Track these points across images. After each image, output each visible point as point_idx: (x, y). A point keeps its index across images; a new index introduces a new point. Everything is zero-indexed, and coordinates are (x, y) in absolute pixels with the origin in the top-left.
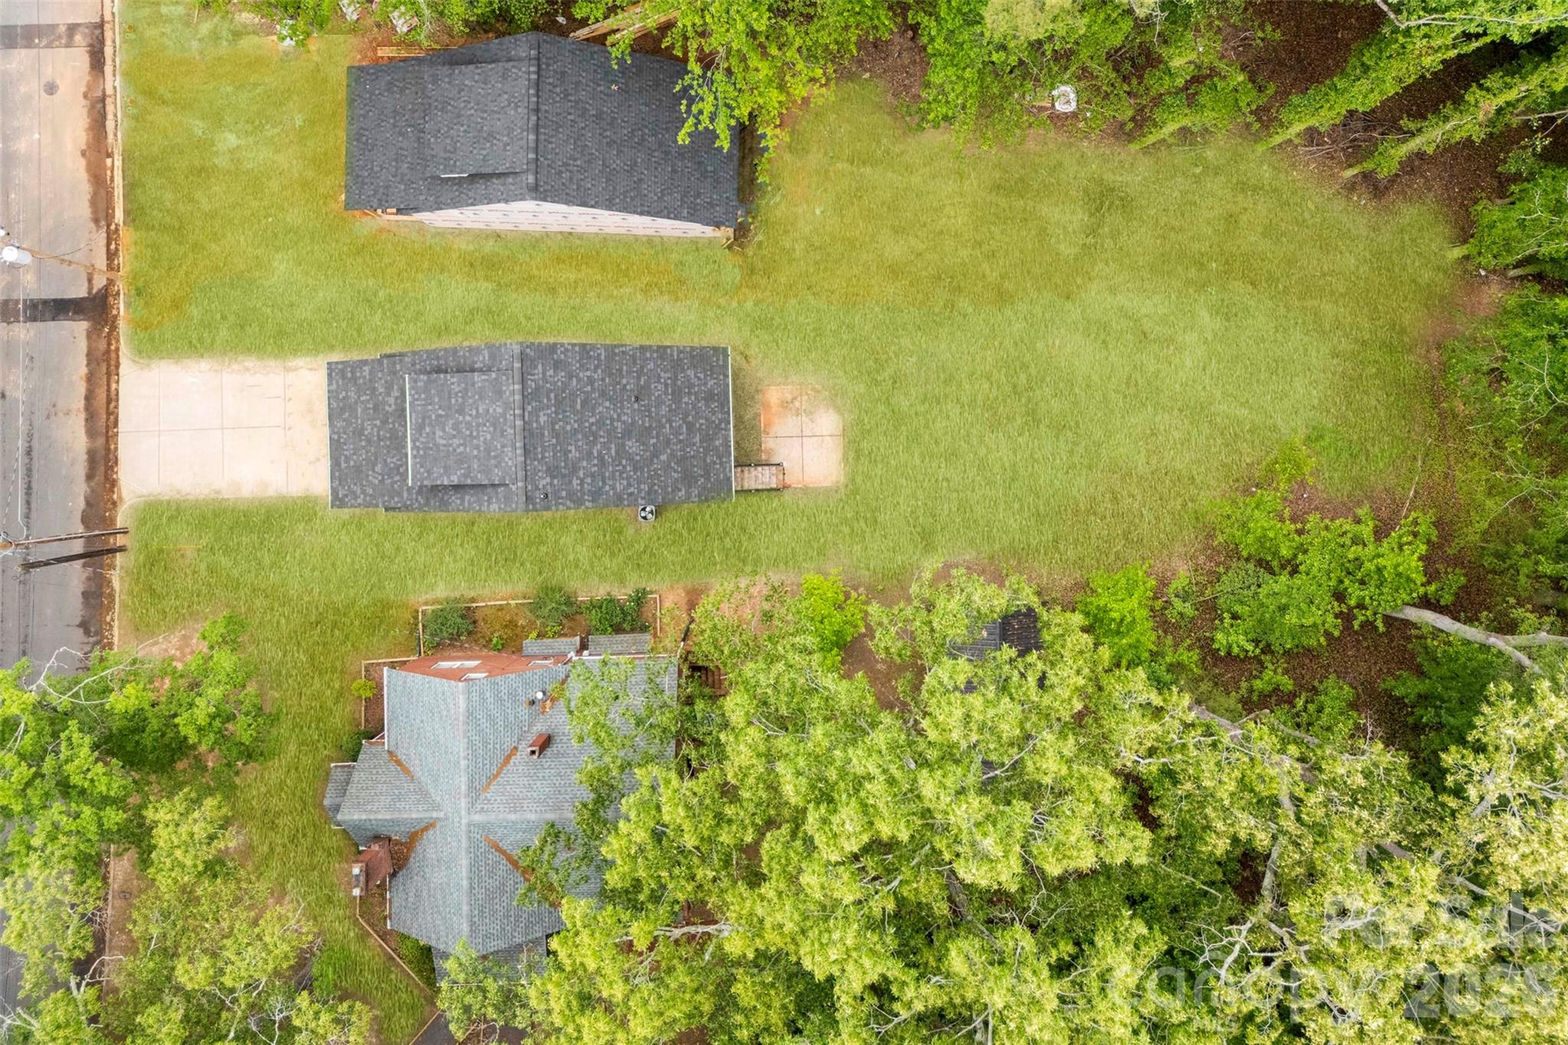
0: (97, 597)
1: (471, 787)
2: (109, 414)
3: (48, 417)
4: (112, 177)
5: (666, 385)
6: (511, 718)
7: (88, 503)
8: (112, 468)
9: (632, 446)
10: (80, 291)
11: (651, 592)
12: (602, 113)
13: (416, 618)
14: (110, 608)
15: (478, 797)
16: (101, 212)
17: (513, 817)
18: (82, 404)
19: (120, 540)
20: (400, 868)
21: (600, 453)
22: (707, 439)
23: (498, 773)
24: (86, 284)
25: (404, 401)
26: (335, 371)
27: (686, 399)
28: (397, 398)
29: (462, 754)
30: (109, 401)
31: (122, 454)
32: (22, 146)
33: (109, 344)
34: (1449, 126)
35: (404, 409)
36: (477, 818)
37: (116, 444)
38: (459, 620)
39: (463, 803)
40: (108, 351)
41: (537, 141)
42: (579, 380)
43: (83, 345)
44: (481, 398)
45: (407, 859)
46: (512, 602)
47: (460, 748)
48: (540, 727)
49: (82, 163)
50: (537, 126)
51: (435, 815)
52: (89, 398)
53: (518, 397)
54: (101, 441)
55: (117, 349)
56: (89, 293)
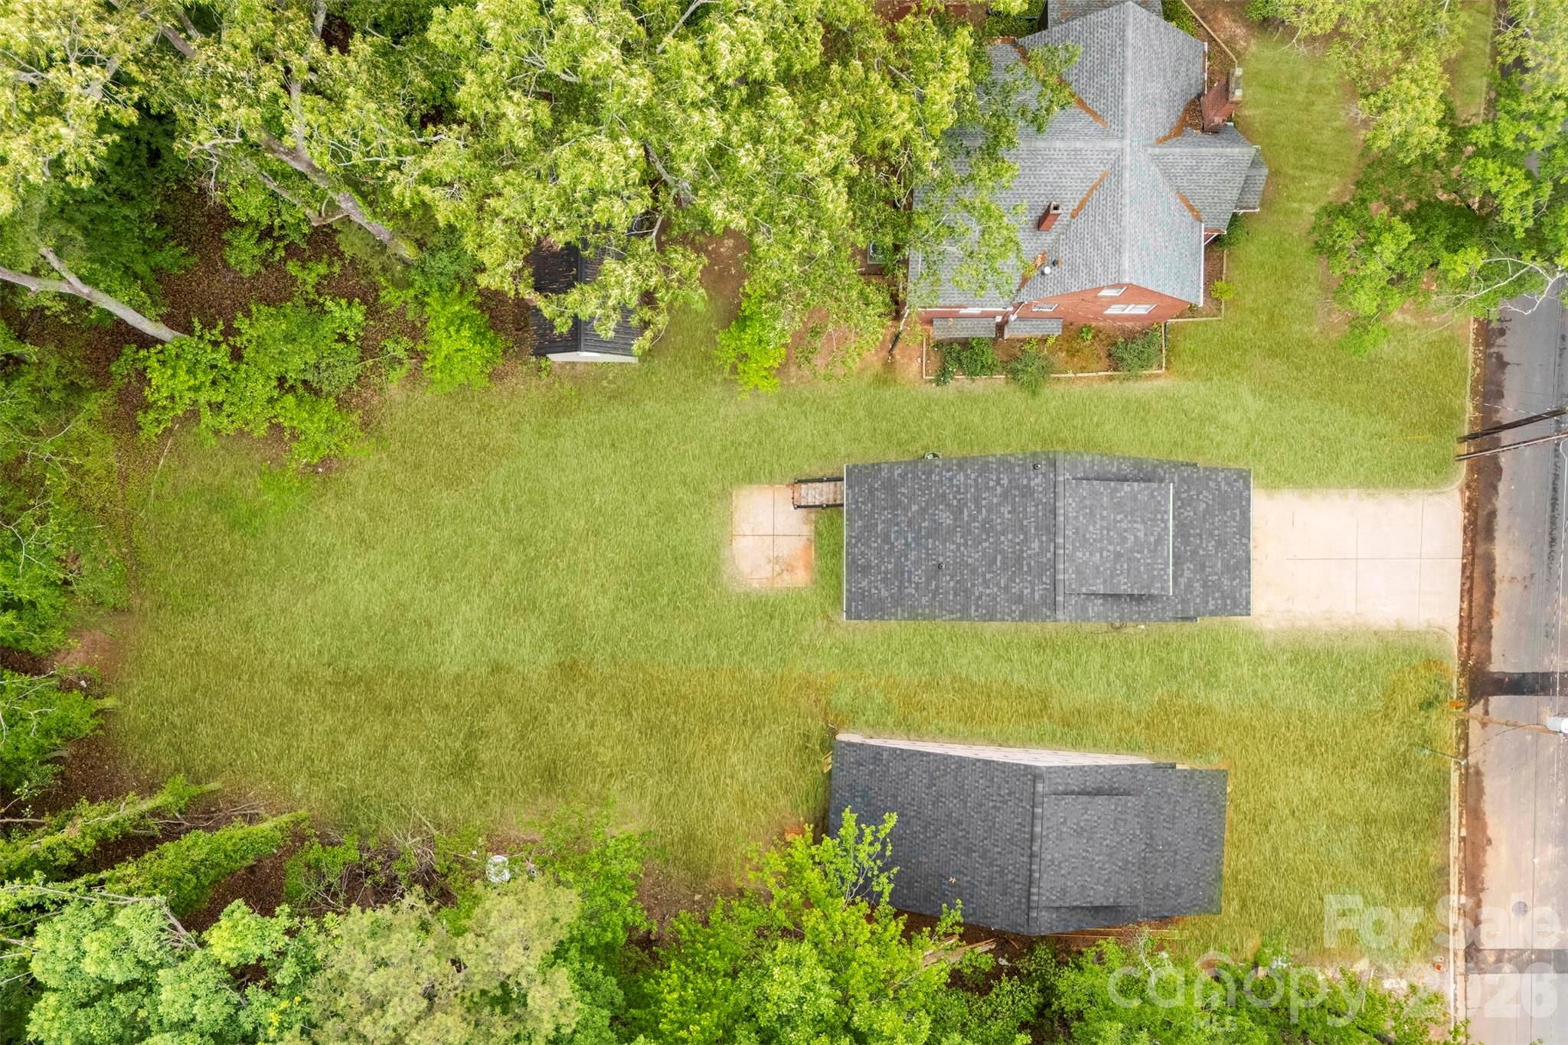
0: (1490, 391)
1: (1120, 176)
2: (1471, 578)
3: (1532, 576)
4: (1461, 817)
5: (910, 581)
6: (1077, 247)
7: (1495, 488)
8: (1470, 523)
9: (946, 519)
10: (1497, 702)
11: (930, 381)
12: (967, 855)
13: (1168, 361)
14: (1476, 381)
15: (1113, 166)
16: (1472, 780)
17: (1078, 145)
18: (1498, 588)
19: (1464, 448)
20: (1193, 102)
21: (980, 511)
22: (869, 527)
23: (1091, 191)
24: (1490, 709)
25: (1174, 572)
26: (1243, 606)
27: (890, 567)
28: (1181, 576)
29: (1127, 209)
30: (1470, 591)
31: (1459, 536)
32: (1551, 852)
33: (1469, 648)
34: (112, 817)
35: (1174, 564)
36: (1114, 144)
37: (1464, 547)
38: (1125, 356)
39: (1128, 160)
40: (1470, 641)
41: (1033, 826)
42: (998, 585)
43: (1495, 648)
44: (1097, 568)
45: (1186, 111)
46: (1070, 375)
47: (1129, 216)
48: (1047, 238)
49: (1490, 833)
50: (1032, 840)
51: (1157, 151)
52: (1490, 594)
53: (1061, 566)
54: (1480, 551)
55: (1460, 642)
56: (1487, 701)
